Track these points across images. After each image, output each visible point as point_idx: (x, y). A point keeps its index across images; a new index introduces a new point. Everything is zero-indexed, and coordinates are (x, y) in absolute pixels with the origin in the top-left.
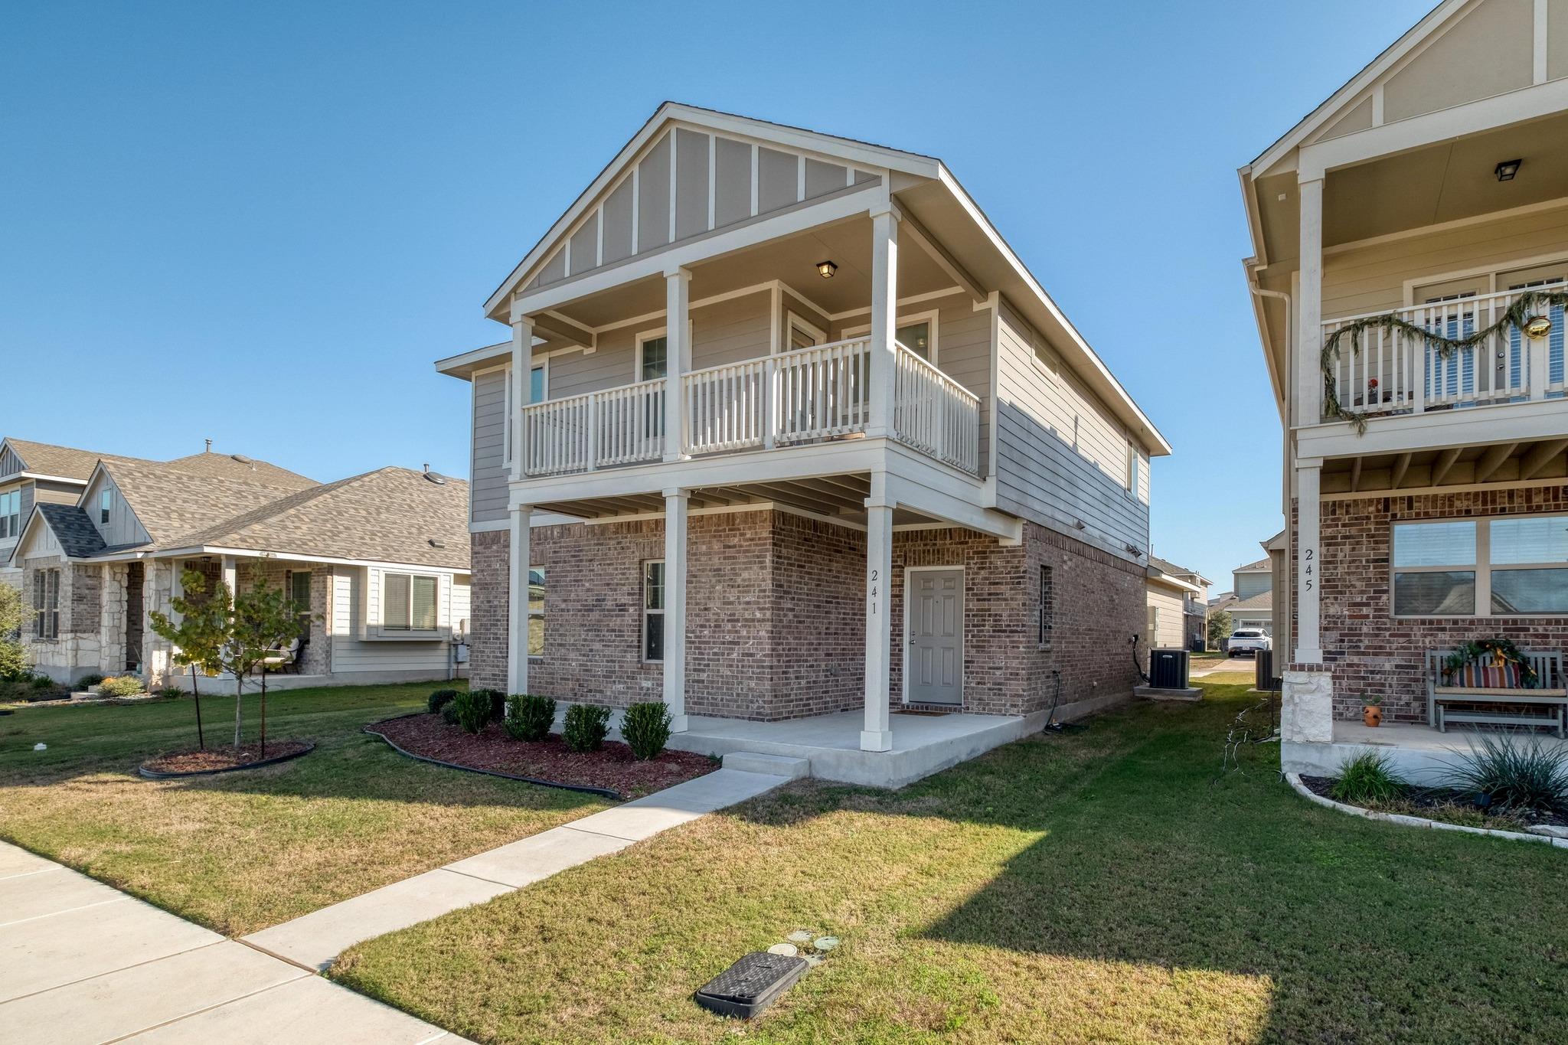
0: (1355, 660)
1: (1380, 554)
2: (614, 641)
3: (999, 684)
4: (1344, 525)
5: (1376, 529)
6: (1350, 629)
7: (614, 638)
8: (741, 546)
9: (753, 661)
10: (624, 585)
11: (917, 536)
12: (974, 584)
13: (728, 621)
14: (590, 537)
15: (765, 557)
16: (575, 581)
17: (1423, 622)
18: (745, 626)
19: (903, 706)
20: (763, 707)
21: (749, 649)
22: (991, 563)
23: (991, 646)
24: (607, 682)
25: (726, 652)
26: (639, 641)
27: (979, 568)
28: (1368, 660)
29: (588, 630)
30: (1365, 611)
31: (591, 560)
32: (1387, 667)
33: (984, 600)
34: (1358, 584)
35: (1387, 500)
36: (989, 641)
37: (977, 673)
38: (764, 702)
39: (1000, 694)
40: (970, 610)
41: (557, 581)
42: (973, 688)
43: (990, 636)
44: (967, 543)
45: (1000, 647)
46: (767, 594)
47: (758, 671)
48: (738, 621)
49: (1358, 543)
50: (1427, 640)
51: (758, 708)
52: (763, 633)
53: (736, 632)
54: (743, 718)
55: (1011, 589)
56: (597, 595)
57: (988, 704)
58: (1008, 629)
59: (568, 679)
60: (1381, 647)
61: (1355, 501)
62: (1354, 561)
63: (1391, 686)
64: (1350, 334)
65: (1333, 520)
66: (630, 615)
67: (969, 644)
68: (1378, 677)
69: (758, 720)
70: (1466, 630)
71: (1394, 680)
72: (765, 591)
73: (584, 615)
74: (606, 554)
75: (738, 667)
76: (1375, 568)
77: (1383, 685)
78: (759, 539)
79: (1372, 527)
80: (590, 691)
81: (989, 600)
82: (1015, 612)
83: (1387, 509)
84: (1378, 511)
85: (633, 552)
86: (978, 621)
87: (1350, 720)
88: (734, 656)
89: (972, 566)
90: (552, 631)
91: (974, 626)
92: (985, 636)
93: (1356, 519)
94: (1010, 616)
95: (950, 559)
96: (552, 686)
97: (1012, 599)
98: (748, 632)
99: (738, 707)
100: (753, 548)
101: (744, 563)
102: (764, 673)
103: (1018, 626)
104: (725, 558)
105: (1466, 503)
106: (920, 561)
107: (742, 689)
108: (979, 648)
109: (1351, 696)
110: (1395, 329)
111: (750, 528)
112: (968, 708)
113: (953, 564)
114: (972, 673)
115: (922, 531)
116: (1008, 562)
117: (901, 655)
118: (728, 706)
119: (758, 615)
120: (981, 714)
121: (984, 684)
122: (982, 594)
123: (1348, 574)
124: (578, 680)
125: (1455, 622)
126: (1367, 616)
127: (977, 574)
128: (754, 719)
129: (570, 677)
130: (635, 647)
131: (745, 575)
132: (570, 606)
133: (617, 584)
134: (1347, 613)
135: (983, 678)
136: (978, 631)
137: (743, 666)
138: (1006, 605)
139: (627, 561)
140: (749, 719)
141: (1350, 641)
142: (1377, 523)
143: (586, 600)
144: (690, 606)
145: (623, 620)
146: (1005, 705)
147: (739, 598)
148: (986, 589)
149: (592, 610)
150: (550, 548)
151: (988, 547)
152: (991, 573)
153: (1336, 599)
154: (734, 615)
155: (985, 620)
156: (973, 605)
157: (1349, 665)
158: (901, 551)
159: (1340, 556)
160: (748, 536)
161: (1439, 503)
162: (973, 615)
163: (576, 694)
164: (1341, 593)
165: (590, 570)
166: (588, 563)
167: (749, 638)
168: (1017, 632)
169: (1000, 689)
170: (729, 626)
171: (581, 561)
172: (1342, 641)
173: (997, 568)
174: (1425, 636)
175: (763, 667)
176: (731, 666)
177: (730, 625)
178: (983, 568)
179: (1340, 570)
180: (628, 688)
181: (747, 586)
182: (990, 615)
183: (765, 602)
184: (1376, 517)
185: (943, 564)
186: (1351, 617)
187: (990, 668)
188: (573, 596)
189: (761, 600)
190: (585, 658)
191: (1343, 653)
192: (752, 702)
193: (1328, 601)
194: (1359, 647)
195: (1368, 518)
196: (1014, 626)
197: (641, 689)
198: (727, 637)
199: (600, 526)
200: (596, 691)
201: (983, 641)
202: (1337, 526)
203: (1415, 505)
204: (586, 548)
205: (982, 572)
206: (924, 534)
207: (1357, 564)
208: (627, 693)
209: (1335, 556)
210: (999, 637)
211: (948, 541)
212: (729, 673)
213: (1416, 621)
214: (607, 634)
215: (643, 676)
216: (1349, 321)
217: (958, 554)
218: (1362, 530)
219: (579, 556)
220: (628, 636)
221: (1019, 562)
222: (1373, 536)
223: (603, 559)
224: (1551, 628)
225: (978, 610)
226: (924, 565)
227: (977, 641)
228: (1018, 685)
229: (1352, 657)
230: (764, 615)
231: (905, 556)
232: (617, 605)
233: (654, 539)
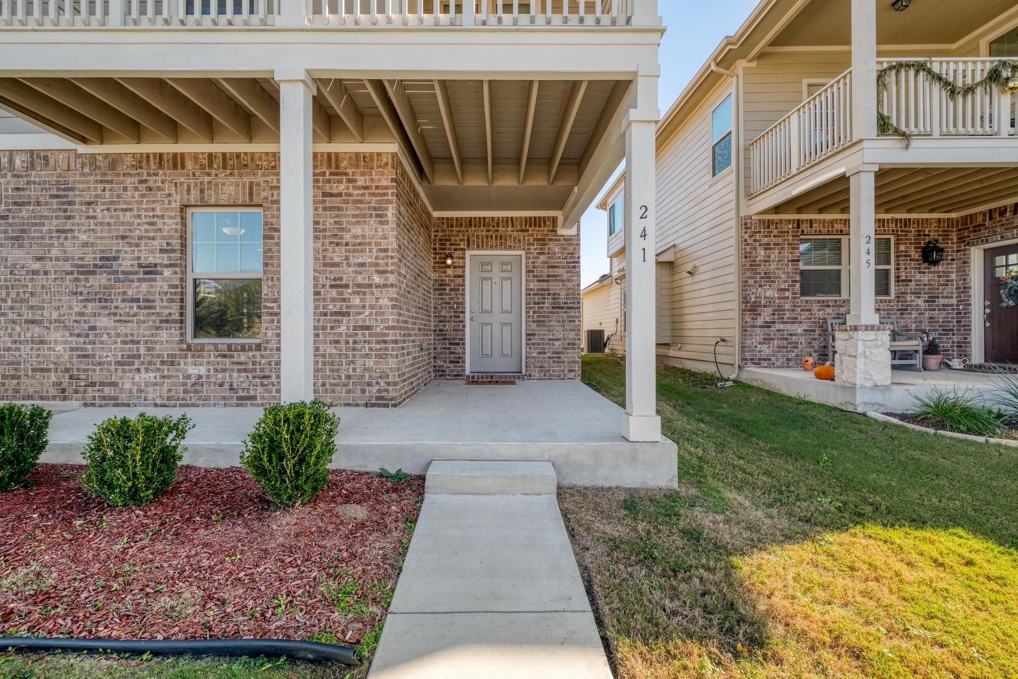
0: (781, 327)
1: (794, 257)
2: (135, 315)
3: (558, 353)
4: (775, 236)
5: (793, 240)
6: (778, 306)
7: (135, 310)
8: (350, 195)
9: (371, 335)
10: (153, 238)
11: (480, 222)
12: (534, 267)
13: (332, 286)
14: (87, 170)
15: (386, 209)
16: (57, 231)
17: (819, 302)
18: (358, 293)
19: (468, 377)
20: (387, 391)
21: (364, 320)
22: (549, 249)
23: (551, 321)
24: (124, 371)
25: (329, 325)
26: (181, 314)
27: (539, 253)
28: (788, 326)
29: (87, 300)
30: (787, 294)
31: (89, 203)
32: (800, 331)
33: (544, 281)
34: (783, 276)
35: (798, 220)
36: (549, 317)
37: (538, 344)
38: (388, 384)
39: (559, 361)
40: (531, 290)
41: (23, 231)
42: (535, 358)
43: (550, 312)
44: (527, 231)
45: (559, 322)
46: (390, 254)
47: (378, 347)
48: (347, 286)
49: (782, 249)
50: (821, 313)
51: (379, 391)
52: (384, 302)
53: (344, 300)
54: (357, 405)
55: (567, 272)
56: (103, 251)
57: (548, 371)
58: (565, 306)
59: (49, 370)
60: (796, 318)
61: (781, 220)
62: (780, 261)
63: (801, 344)
64: (894, 72)
65: (768, 232)
66: (164, 280)
67: (531, 319)
68: (794, 338)
69: (379, 406)
70: (841, 306)
71: (803, 340)
72: (386, 250)
73: (76, 280)
74: (118, 196)
75: (347, 342)
76: (792, 265)
77: (797, 343)
78: (377, 187)
79: (790, 238)
80: (93, 384)
81: (548, 281)
82: (571, 291)
83: (798, 227)
84: (794, 228)
85: (169, 195)
86: (539, 299)
87: (779, 367)
88: (343, 329)
89: (532, 251)
90: (14, 301)
91: (535, 303)
92: (545, 312)
93: (781, 232)
94: (567, 295)
95: (512, 244)
96: (15, 382)
97: (568, 281)
98: (362, 300)
99: (349, 392)
100: (367, 198)
101: (354, 216)
102: (386, 349)
103: (574, 303)
104: (325, 209)
105: (840, 226)
106: (483, 245)
107: (354, 370)
108: (540, 323)
109: (779, 351)
110: (922, 74)
111: (363, 174)
112: (530, 375)
113: (515, 249)
114: (534, 344)
115: (484, 218)
116: (565, 249)
117: (464, 330)
118: (334, 392)
119: (377, 279)
120: (542, 379)
121: (545, 353)
122: (541, 276)
123: (777, 269)
124: (67, 370)
125: (836, 302)
126: (788, 298)
127: (537, 258)
128: (373, 405)
129: (52, 366)
130: (175, 321)
131: (357, 230)
132: (49, 266)
133: (140, 238)
134: (776, 295)
135: (544, 349)
136: (539, 308)
137: (355, 342)
138: (563, 285)
139: (158, 207)
140: (366, 405)
141: (779, 314)
142: (793, 236)
143: (82, 259)
144: (270, 268)
145: (152, 286)
146: (563, 371)
147: (347, 258)
148: (546, 272)
149: (94, 273)
150: (8, 183)
151: (547, 235)
152: (549, 258)
153: (770, 286)
154: (341, 279)
155: (545, 299)
156: (534, 285)
157: (778, 331)
158: (463, 235)
159: (773, 256)
160: (360, 183)
161: (826, 224)
162: (534, 294)
163: (64, 391)
164: (773, 282)
165: (88, 217)
166: (84, 208)
167: (364, 307)
168: (573, 308)
169: (559, 358)
170: (334, 293)
171: (71, 203)
172: (774, 314)
173: (555, 253)
174: (819, 310)
175: (385, 342)
176: (337, 342)
177: (334, 291)
178: (542, 253)
179: (772, 267)
180: (164, 377)
181: (360, 244)
182: (549, 294)
183: (387, 264)
184: (792, 232)
185: (505, 249)
186: (779, 298)
187: (550, 340)
188: (55, 252)
189: (381, 261)
190: (81, 340)
191: (774, 323)
192: (369, 384)
193: (765, 287)
194: (783, 318)
195: (788, 232)
196: (570, 303)
197: (188, 377)
198: (331, 307)
199: (106, 156)
200: (102, 384)
201: (543, 317)
202: (770, 236)
203: (814, 225)
204: (81, 186)
205: (542, 257)
206: (487, 220)
207: (782, 262)
208: (162, 384)
209: (769, 257)
210: (558, 313)
211: (510, 229)
212: (334, 351)
213: (815, 300)
214: (123, 305)
215: (190, 360)
216: (892, 62)
217: (519, 240)
218: (784, 240)
219: (66, 196)
220: (163, 307)
221: (574, 249)
222: (791, 244)
223: (112, 203)
224: (881, 305)
225: (538, 290)
226: (486, 249)
227: (538, 317)
228: (575, 353)
229: (779, 325)
230: (386, 279)
231: (468, 240)
232: (140, 266)
233: (207, 179)
